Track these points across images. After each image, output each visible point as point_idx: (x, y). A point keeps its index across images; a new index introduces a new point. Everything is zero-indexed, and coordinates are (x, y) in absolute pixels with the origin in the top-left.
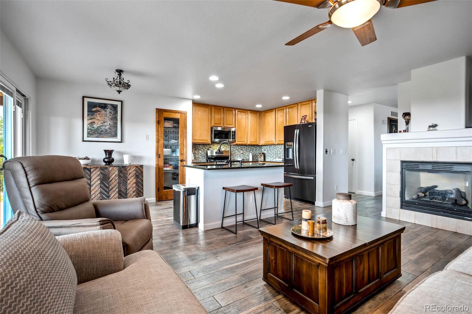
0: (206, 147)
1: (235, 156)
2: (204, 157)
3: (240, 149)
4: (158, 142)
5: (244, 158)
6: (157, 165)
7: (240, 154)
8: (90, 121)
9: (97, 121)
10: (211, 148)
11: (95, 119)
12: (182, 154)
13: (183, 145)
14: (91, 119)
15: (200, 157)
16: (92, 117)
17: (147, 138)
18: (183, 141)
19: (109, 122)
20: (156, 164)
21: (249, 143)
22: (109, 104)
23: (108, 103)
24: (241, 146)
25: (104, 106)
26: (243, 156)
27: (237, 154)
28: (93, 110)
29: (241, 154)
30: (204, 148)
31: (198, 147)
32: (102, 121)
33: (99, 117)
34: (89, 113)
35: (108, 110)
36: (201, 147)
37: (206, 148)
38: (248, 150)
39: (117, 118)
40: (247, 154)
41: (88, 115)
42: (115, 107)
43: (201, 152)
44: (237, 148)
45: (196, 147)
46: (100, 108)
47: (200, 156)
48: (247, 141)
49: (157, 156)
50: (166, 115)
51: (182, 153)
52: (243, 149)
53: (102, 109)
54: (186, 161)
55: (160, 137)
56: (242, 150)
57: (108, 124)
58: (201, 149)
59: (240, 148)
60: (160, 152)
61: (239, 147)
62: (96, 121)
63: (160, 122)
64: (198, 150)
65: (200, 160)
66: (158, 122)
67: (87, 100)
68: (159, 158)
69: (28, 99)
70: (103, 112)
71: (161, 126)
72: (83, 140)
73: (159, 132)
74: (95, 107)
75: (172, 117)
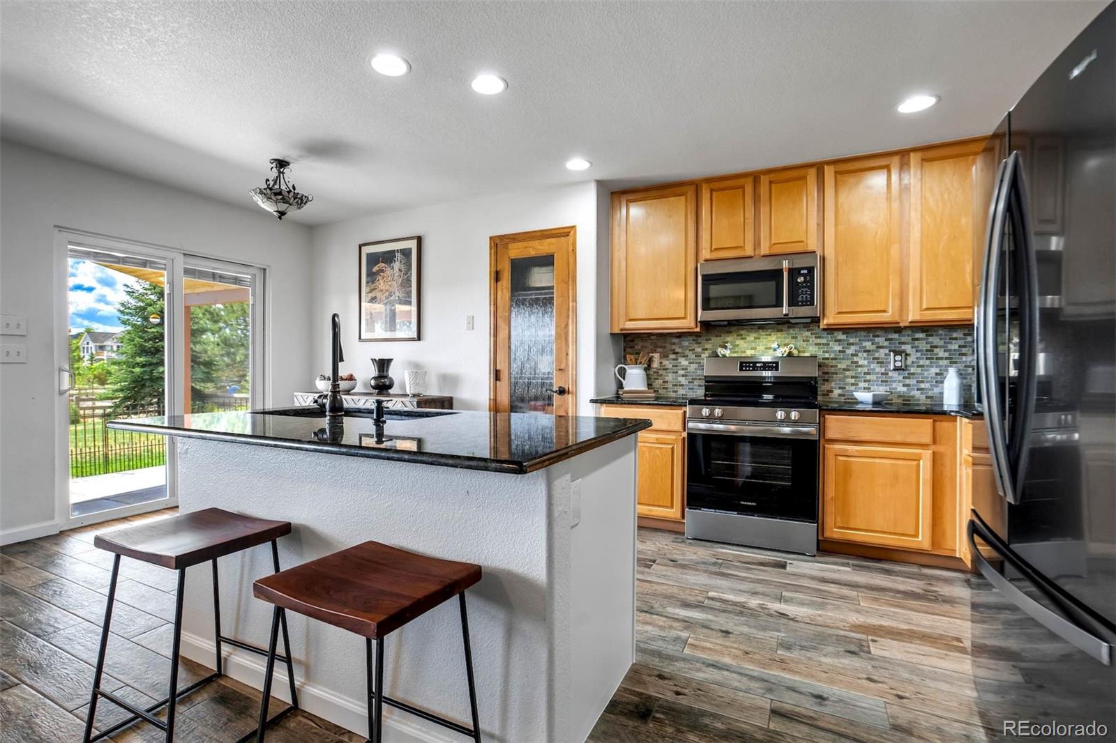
0: (707, 346)
1: (853, 381)
2: (696, 383)
3: (887, 351)
4: (495, 335)
5: (917, 394)
6: (492, 401)
7: (883, 370)
8: (371, 295)
9: (381, 294)
10: (726, 347)
11: (376, 291)
12: (560, 370)
13: (567, 340)
14: (371, 291)
15: (683, 380)
16: (373, 286)
17: (471, 324)
18: (567, 325)
19: (397, 294)
20: (490, 399)
21: (913, 315)
22: (398, 250)
23: (396, 249)
24: (896, 336)
25: (388, 257)
26: (907, 382)
27: (865, 370)
29: (890, 374)
30: (699, 350)
31: (674, 347)
32: (387, 293)
33: (382, 284)
34: (369, 278)
35: (397, 265)
36: (686, 344)
37: (707, 349)
38: (941, 353)
39: (411, 281)
40: (934, 370)
41: (368, 282)
42: (406, 253)
43: (684, 362)
44: (868, 345)
45: (667, 345)
46: (383, 264)
47: (680, 379)
48: (903, 307)
49: (492, 375)
50: (516, 251)
51: (562, 367)
52: (907, 348)
53: (386, 266)
54: (573, 393)
55: (501, 318)
56: (897, 353)
57: (397, 298)
58: (687, 352)
59: (886, 344)
60: (500, 363)
61: (881, 341)
62: (379, 295)
63: (501, 276)
64: (673, 356)
65: (681, 391)
66: (497, 277)
67: (366, 250)
68: (498, 382)
69: (265, 270)
70: (389, 272)
71: (502, 286)
72: (360, 338)
73: (498, 304)
74: (377, 262)
75: (532, 253)
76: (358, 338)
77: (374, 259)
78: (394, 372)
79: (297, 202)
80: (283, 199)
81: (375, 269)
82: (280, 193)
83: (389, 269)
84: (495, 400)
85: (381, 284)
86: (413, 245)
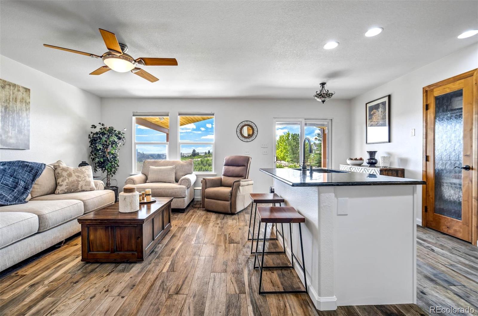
4: (426, 138)
8: (370, 123)
11: (373, 121)
12: (467, 156)
16: (371, 120)
17: (413, 133)
19: (381, 122)
20: (423, 171)
22: (380, 103)
25: (377, 107)
28: (371, 113)
32: (377, 122)
34: (370, 117)
35: (380, 110)
39: (386, 116)
42: (384, 104)
46: (375, 110)
49: (424, 159)
50: (438, 92)
51: (468, 154)
53: (376, 111)
54: (475, 170)
55: (429, 128)
57: (380, 124)
60: (429, 152)
62: (374, 123)
63: (429, 107)
66: (427, 107)
67: (369, 105)
68: (427, 162)
69: (332, 120)
70: (377, 113)
71: (430, 112)
72: (366, 143)
73: (428, 121)
74: (373, 110)
75: (448, 91)
76: (366, 142)
77: (372, 109)
78: (377, 157)
79: (328, 96)
80: (322, 96)
81: (372, 113)
82: (321, 95)
83: (377, 112)
84: (426, 171)
85: (374, 118)
86: (386, 99)
